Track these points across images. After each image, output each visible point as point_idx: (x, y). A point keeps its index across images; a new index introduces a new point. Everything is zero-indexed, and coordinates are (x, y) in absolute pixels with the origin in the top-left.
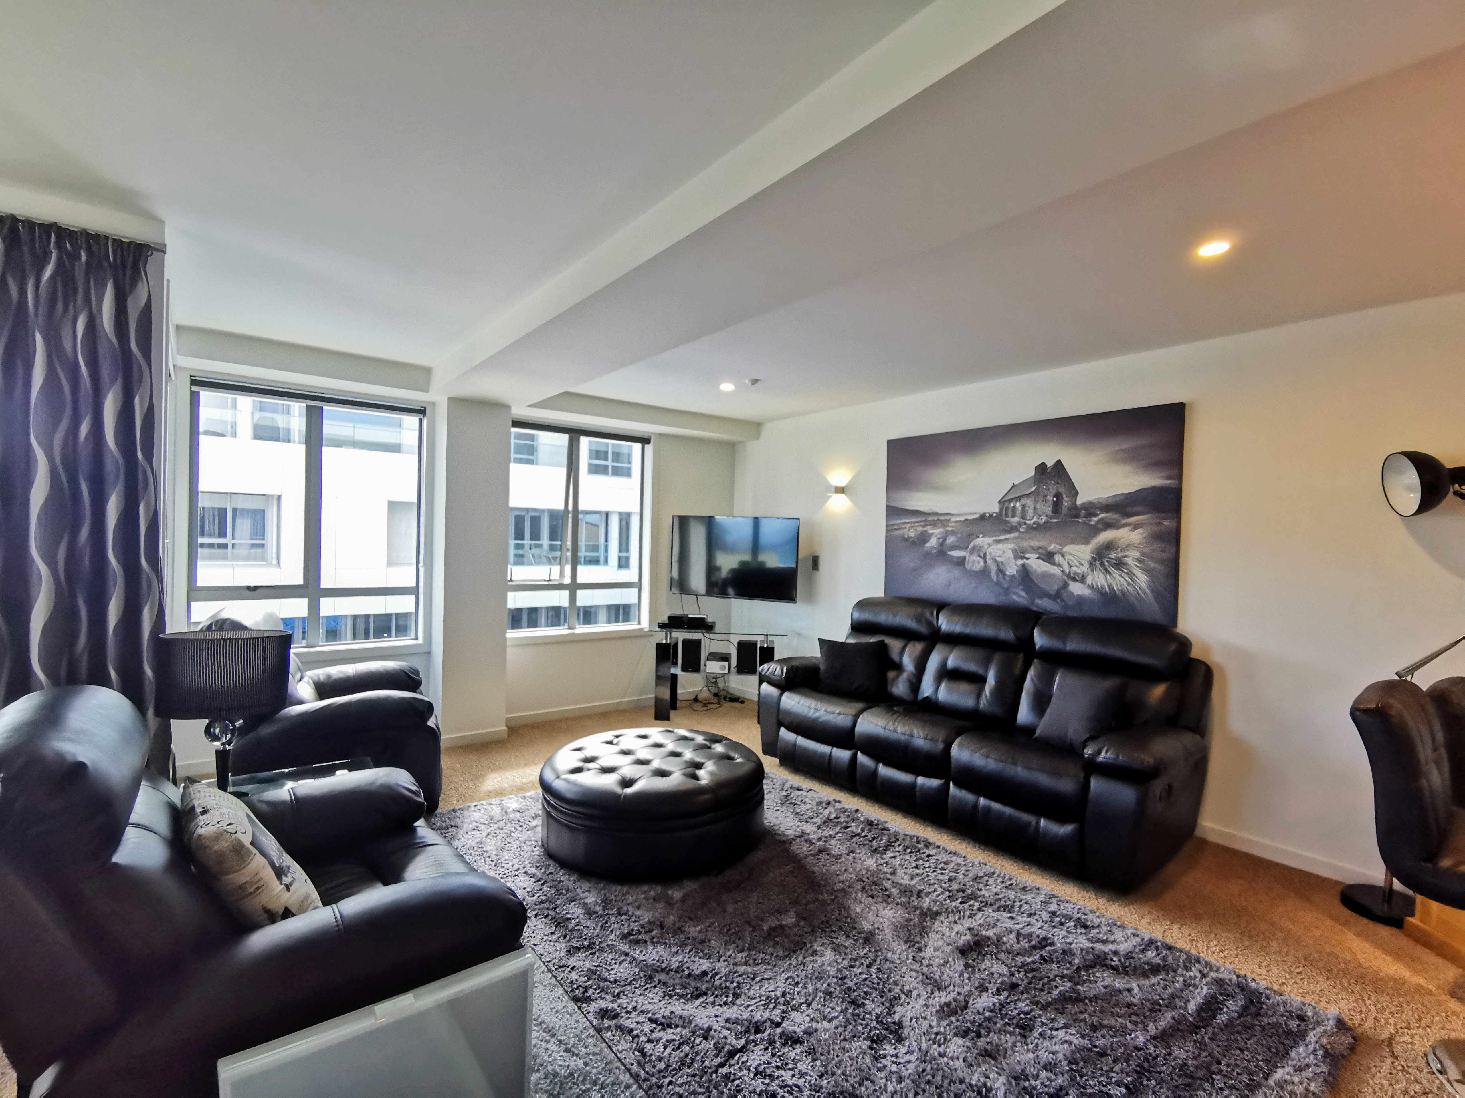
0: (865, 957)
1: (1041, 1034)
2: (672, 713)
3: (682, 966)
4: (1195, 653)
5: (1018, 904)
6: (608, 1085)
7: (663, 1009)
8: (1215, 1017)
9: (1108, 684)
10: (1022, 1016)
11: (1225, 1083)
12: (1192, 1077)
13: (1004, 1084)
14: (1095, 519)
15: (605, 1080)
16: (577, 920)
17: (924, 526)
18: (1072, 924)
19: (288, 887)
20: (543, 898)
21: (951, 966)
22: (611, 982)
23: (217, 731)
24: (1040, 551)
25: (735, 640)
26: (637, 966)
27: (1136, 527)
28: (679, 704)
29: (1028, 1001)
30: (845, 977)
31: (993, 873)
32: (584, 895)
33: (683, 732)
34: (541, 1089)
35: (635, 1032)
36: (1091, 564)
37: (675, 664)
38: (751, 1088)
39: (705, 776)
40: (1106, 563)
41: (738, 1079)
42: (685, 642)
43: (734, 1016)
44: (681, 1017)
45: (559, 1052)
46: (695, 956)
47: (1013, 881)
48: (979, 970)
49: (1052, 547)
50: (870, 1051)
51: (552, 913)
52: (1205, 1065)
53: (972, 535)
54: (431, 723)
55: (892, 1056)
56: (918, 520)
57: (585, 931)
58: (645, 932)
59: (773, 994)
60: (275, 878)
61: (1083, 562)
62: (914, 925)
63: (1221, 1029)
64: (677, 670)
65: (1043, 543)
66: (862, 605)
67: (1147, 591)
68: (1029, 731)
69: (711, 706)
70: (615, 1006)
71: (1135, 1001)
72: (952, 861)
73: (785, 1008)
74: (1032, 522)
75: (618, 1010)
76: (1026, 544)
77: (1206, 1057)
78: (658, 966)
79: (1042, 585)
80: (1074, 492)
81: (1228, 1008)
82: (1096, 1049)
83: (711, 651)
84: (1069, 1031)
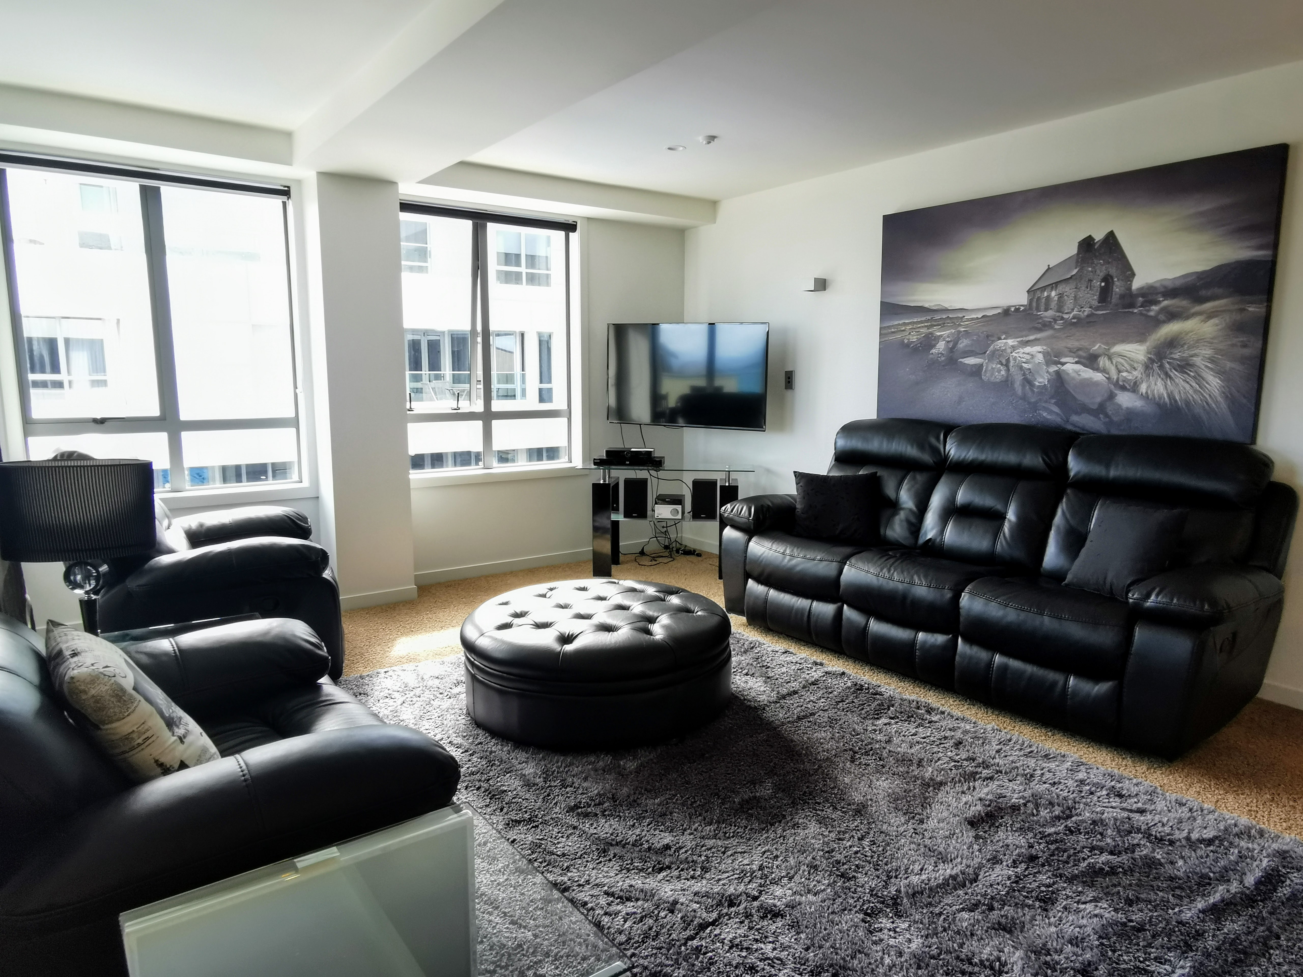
0: (857, 829)
1: (1065, 908)
2: (614, 568)
3: (641, 839)
4: (1278, 475)
5: (1039, 772)
6: (562, 957)
7: (621, 883)
8: (1275, 890)
9: (1161, 515)
10: (1043, 889)
11: (1284, 958)
12: (1245, 953)
13: (1022, 959)
14: (1155, 308)
15: (559, 952)
16: (515, 793)
17: (928, 327)
18: (1104, 792)
19: (181, 739)
20: (474, 769)
21: (957, 837)
22: (557, 855)
23: (79, 577)
24: (1081, 353)
25: (689, 479)
26: (587, 839)
27: (1210, 316)
28: (622, 558)
29: (1050, 874)
30: (833, 851)
31: (1010, 740)
32: (521, 766)
33: (630, 583)
34: (486, 960)
35: (590, 905)
36: (1147, 367)
37: (616, 510)
38: (725, 961)
39: (658, 631)
40: (1167, 366)
41: (710, 952)
42: (628, 482)
43: (704, 889)
44: (642, 891)
45: (505, 924)
46: (655, 830)
47: (1034, 748)
48: (992, 841)
49: (1096, 348)
50: (863, 924)
51: (486, 785)
52: (1262, 940)
53: (992, 336)
54: (327, 574)
55: (890, 930)
56: (924, 319)
57: (525, 804)
58: (595, 805)
59: (748, 867)
60: (166, 728)
61: (1135, 365)
62: (914, 796)
63: (1283, 903)
64: (618, 517)
65: (1085, 343)
66: (849, 429)
67: (1219, 399)
68: (1057, 576)
69: (660, 560)
70: (565, 879)
71: (1180, 874)
72: (959, 728)
73: (762, 881)
74: (1071, 315)
75: (569, 883)
76: (1061, 345)
77: (1263, 932)
78: (613, 840)
79: (1080, 397)
80: (1128, 272)
81: (1292, 881)
82: (1131, 924)
83: (661, 492)
84: (1100, 904)
